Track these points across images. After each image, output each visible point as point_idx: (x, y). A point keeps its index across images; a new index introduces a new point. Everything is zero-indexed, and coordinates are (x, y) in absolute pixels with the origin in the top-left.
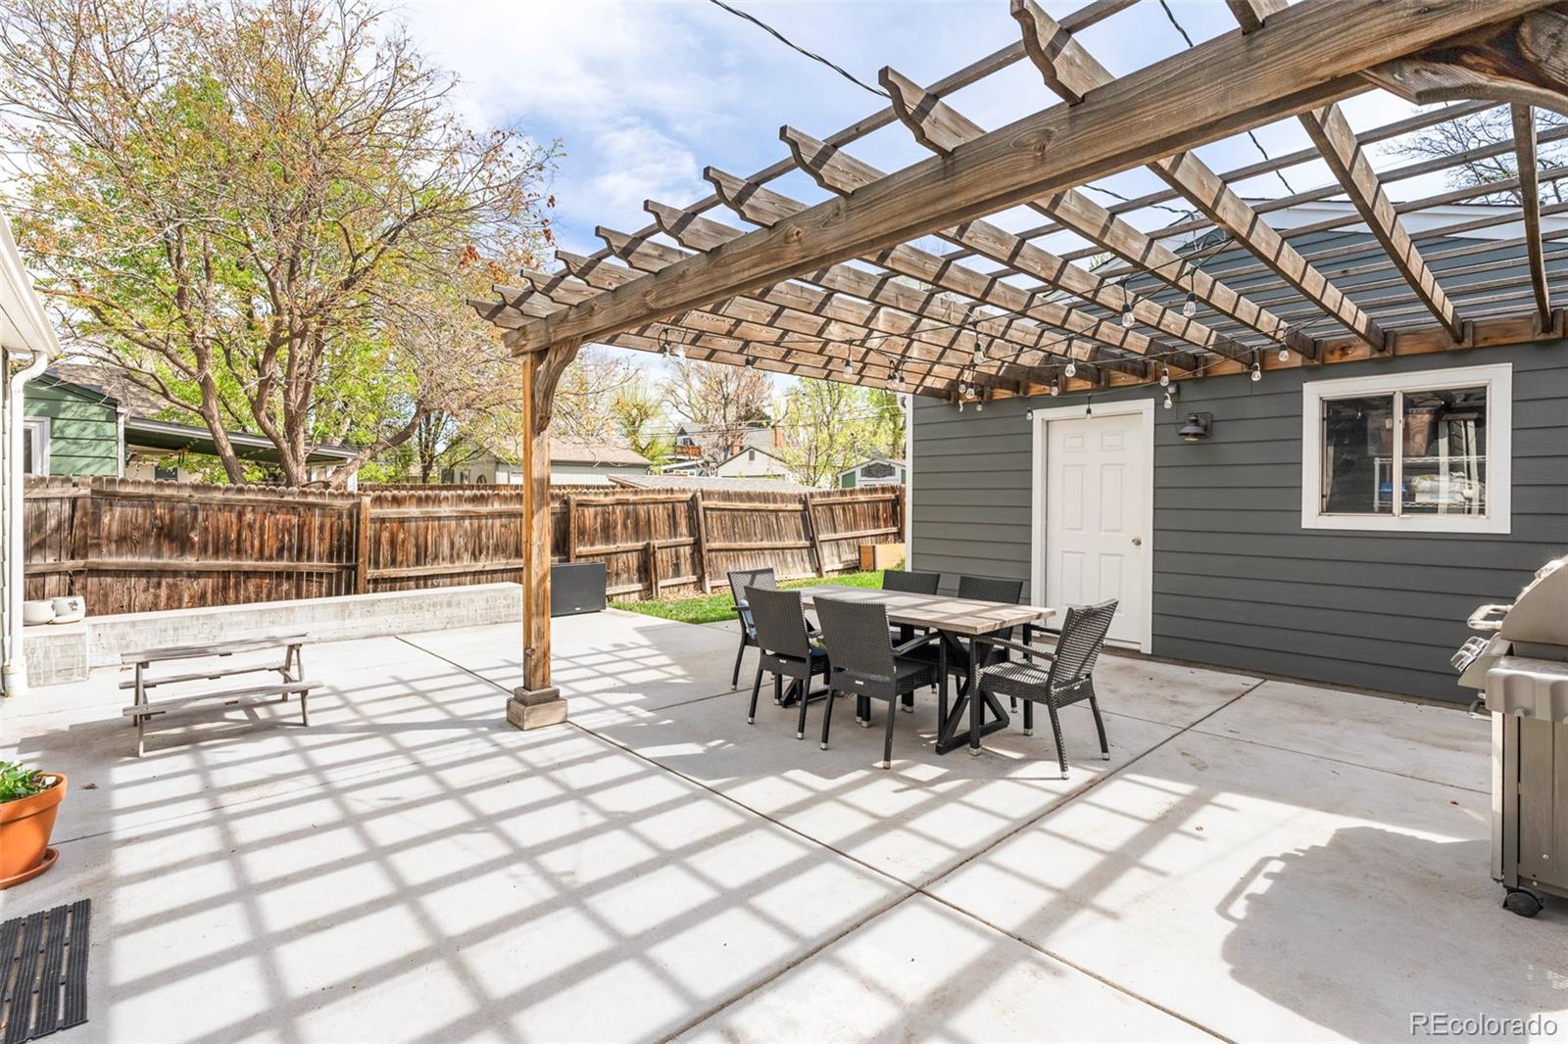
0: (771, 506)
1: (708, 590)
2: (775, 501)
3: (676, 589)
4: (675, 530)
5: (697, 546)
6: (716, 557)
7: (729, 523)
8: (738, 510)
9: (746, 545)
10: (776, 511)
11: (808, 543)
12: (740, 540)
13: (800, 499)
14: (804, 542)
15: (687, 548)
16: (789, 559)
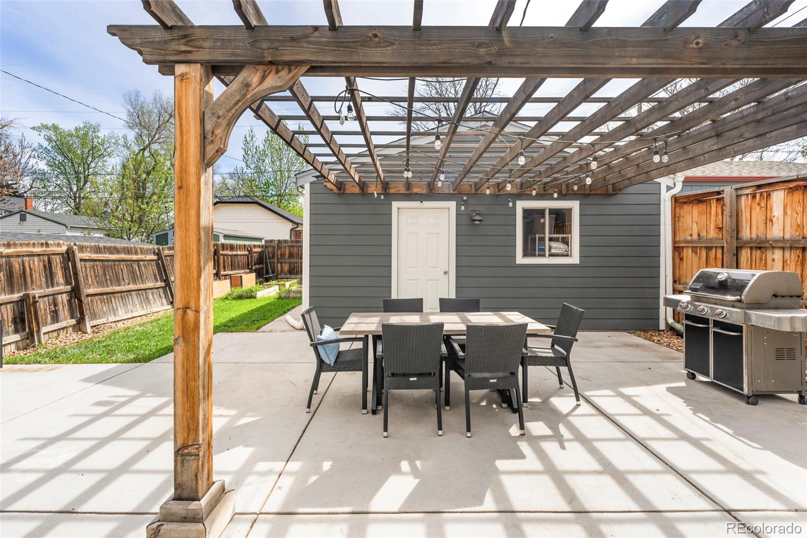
0: (135, 257)
1: (89, 330)
2: (136, 253)
3: (55, 334)
4: (52, 280)
5: (75, 293)
6: (91, 301)
7: (101, 272)
8: (108, 261)
9: (117, 289)
10: (138, 261)
11: (163, 284)
12: (112, 285)
13: (154, 252)
14: (160, 284)
15: (64, 295)
16: (151, 297)
